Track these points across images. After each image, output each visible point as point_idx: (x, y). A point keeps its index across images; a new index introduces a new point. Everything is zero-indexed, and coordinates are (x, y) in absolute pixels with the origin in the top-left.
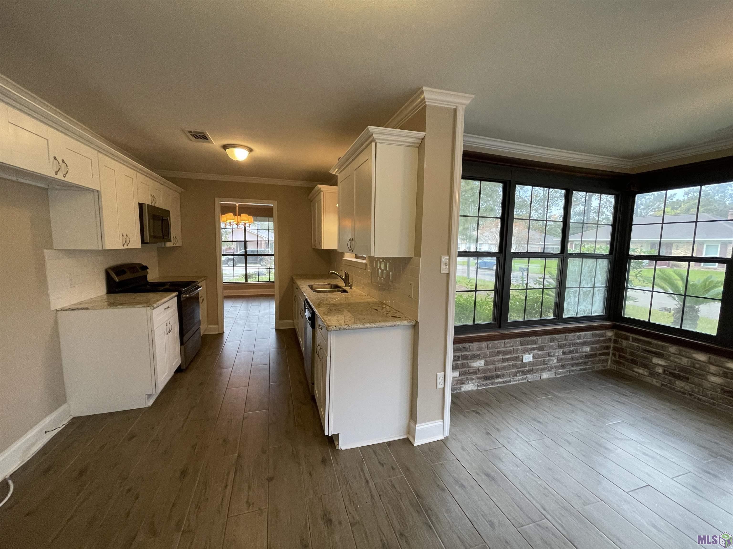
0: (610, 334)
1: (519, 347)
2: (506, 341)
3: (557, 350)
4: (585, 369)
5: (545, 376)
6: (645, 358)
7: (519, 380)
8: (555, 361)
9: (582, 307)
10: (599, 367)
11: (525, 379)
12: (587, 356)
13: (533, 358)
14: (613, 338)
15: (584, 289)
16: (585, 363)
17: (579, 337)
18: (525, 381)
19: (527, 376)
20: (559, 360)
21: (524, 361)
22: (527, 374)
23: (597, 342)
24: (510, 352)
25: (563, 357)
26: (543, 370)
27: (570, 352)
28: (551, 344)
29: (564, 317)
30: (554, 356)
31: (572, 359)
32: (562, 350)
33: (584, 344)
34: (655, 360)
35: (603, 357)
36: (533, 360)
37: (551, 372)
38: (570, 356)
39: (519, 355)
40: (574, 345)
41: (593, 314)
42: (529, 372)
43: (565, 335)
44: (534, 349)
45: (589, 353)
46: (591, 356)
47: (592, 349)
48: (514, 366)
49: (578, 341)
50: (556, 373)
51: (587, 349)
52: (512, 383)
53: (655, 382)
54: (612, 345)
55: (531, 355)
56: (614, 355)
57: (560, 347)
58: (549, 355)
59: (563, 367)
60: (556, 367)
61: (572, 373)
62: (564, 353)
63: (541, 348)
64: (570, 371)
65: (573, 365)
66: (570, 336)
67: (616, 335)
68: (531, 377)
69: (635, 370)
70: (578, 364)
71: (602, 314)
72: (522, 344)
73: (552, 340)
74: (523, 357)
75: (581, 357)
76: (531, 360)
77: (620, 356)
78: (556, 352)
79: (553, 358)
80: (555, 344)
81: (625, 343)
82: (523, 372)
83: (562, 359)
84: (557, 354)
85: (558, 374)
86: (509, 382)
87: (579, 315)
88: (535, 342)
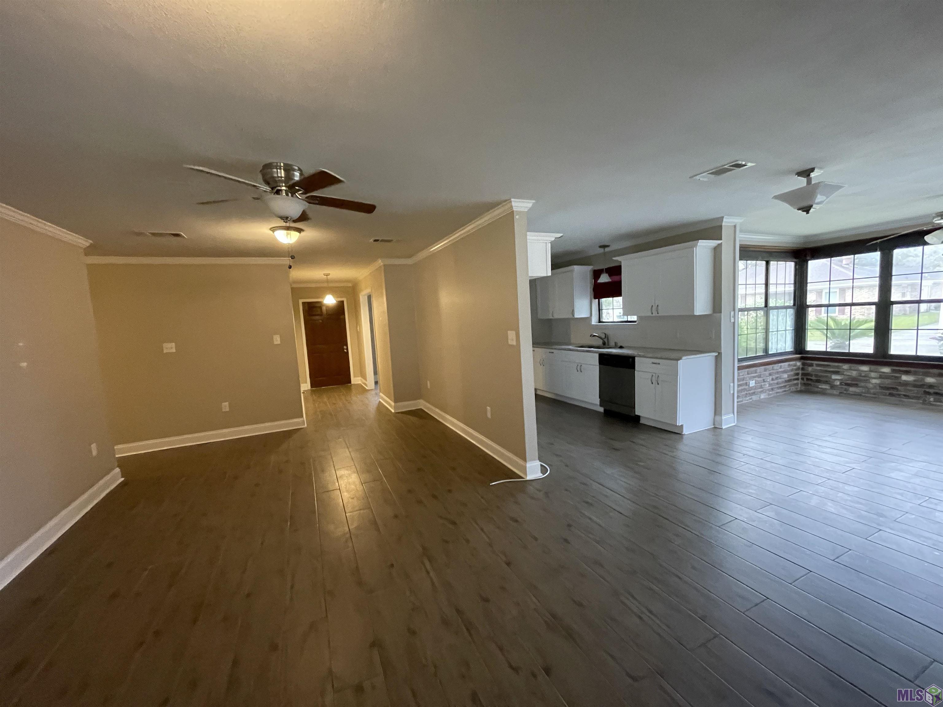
0: (799, 364)
1: (747, 376)
2: (740, 371)
3: (768, 378)
4: (785, 391)
5: (763, 396)
6: (827, 376)
7: (748, 400)
8: (768, 385)
9: (779, 346)
10: (794, 389)
11: (751, 399)
12: (786, 381)
13: (756, 383)
14: (801, 366)
15: (780, 332)
16: (785, 386)
17: (781, 367)
19: (752, 397)
20: (770, 385)
21: (750, 386)
23: (792, 370)
24: (743, 379)
25: (771, 382)
26: (761, 392)
27: (777, 378)
28: (765, 372)
29: (769, 353)
30: (767, 382)
31: (777, 384)
32: (771, 377)
33: (784, 372)
34: (834, 377)
35: (796, 382)
36: (756, 385)
37: (765, 394)
38: (776, 382)
39: (748, 381)
40: (778, 373)
41: (787, 350)
42: (754, 393)
43: (772, 365)
44: (754, 377)
45: (788, 379)
46: (789, 381)
47: (789, 376)
48: (745, 389)
49: (780, 370)
50: (769, 395)
51: (785, 376)
52: (744, 402)
53: (835, 392)
54: (800, 372)
55: (754, 381)
56: (802, 379)
57: (770, 375)
58: (764, 381)
59: (772, 389)
60: (768, 390)
61: (778, 394)
62: (773, 379)
63: (759, 376)
64: (777, 393)
65: (778, 388)
66: (776, 366)
67: (803, 364)
68: (755, 398)
69: (820, 386)
70: (781, 387)
71: (791, 350)
72: (748, 374)
73: (765, 370)
75: (783, 382)
76: (754, 385)
77: (808, 379)
78: (768, 379)
79: (766, 383)
80: (767, 373)
81: (810, 369)
82: (749, 394)
83: (772, 384)
84: (768, 380)
85: (770, 395)
87: (778, 352)
88: (755, 372)
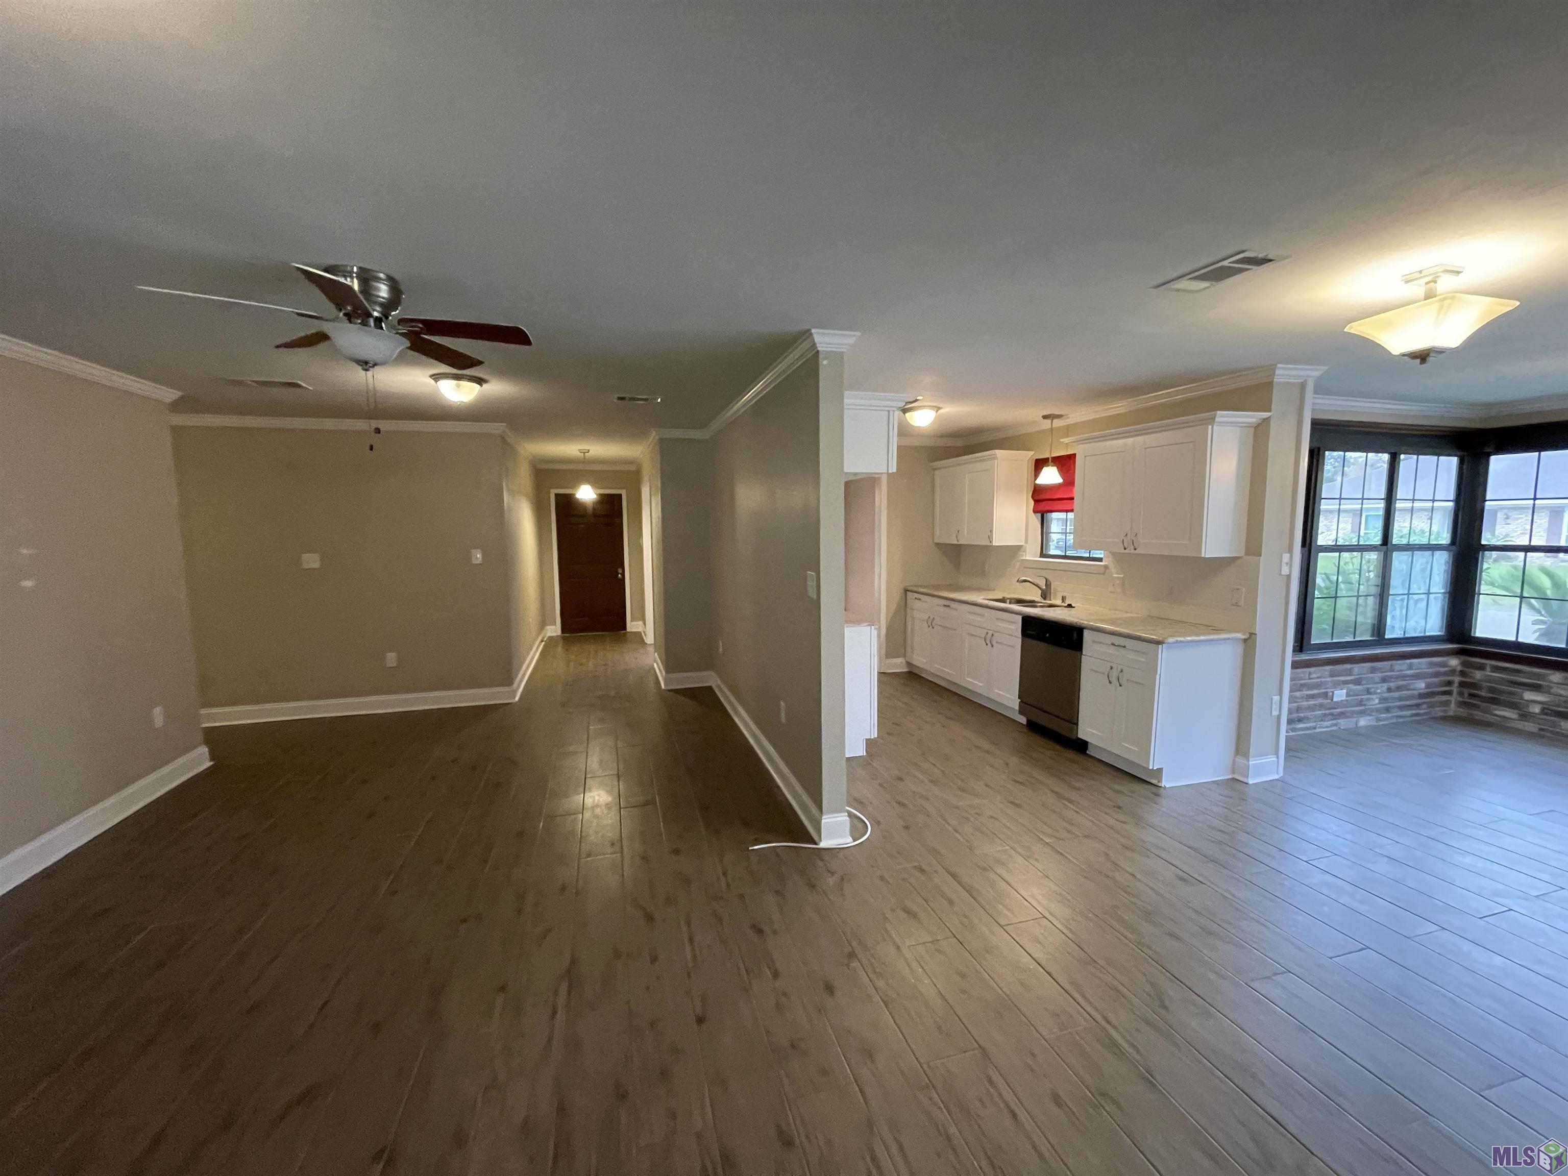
0: (1454, 662)
1: (1329, 679)
2: (1312, 670)
3: (1379, 685)
4: (1417, 715)
5: (1363, 722)
6: (1513, 693)
7: (1327, 727)
8: (1377, 701)
9: (1411, 624)
10: (1438, 712)
11: (1335, 725)
12: (1421, 696)
13: (1348, 695)
14: (1459, 668)
15: (1414, 596)
16: (1418, 706)
17: (1410, 667)
18: (1334, 728)
19: (1339, 721)
20: (1383, 700)
21: (1335, 699)
22: (1339, 719)
23: (1436, 675)
24: (1318, 686)
25: (1386, 695)
26: (1362, 713)
27: (1399, 688)
28: (1372, 675)
29: (1386, 637)
30: (1375, 693)
31: (1400, 699)
32: (1385, 685)
33: (1417, 677)
34: (1529, 696)
35: (1444, 698)
36: (1347, 699)
37: (1370, 718)
38: (1396, 694)
39: (1328, 690)
40: (1404, 677)
41: (1428, 634)
42: (1341, 715)
43: (1389, 662)
44: (1346, 682)
45: (1425, 691)
46: (1429, 695)
47: (1427, 686)
48: (1321, 706)
49: (1409, 672)
50: (1378, 720)
51: (1421, 685)
52: (1318, 730)
53: (1529, 727)
54: (1457, 679)
55: (1345, 691)
56: (1460, 693)
57: (1384, 680)
58: (1368, 692)
59: (1387, 710)
60: (1378, 710)
61: (1400, 720)
62: (1389, 690)
63: (1358, 682)
64: (1399, 717)
65: (1401, 708)
66: (1400, 664)
67: (1464, 664)
68: (1343, 723)
69: (1496, 712)
70: (1408, 707)
71: (1439, 633)
72: (1332, 676)
73: (1373, 670)
74: (1333, 692)
75: (1413, 697)
76: (1344, 698)
77: (1471, 695)
78: (1377, 688)
79: (1374, 697)
80: (1377, 676)
81: (1479, 675)
82: (1332, 714)
83: (1386, 699)
84: (1379, 691)
85: (1381, 720)
86: (1315, 728)
87: (1407, 636)
88: (1350, 672)
